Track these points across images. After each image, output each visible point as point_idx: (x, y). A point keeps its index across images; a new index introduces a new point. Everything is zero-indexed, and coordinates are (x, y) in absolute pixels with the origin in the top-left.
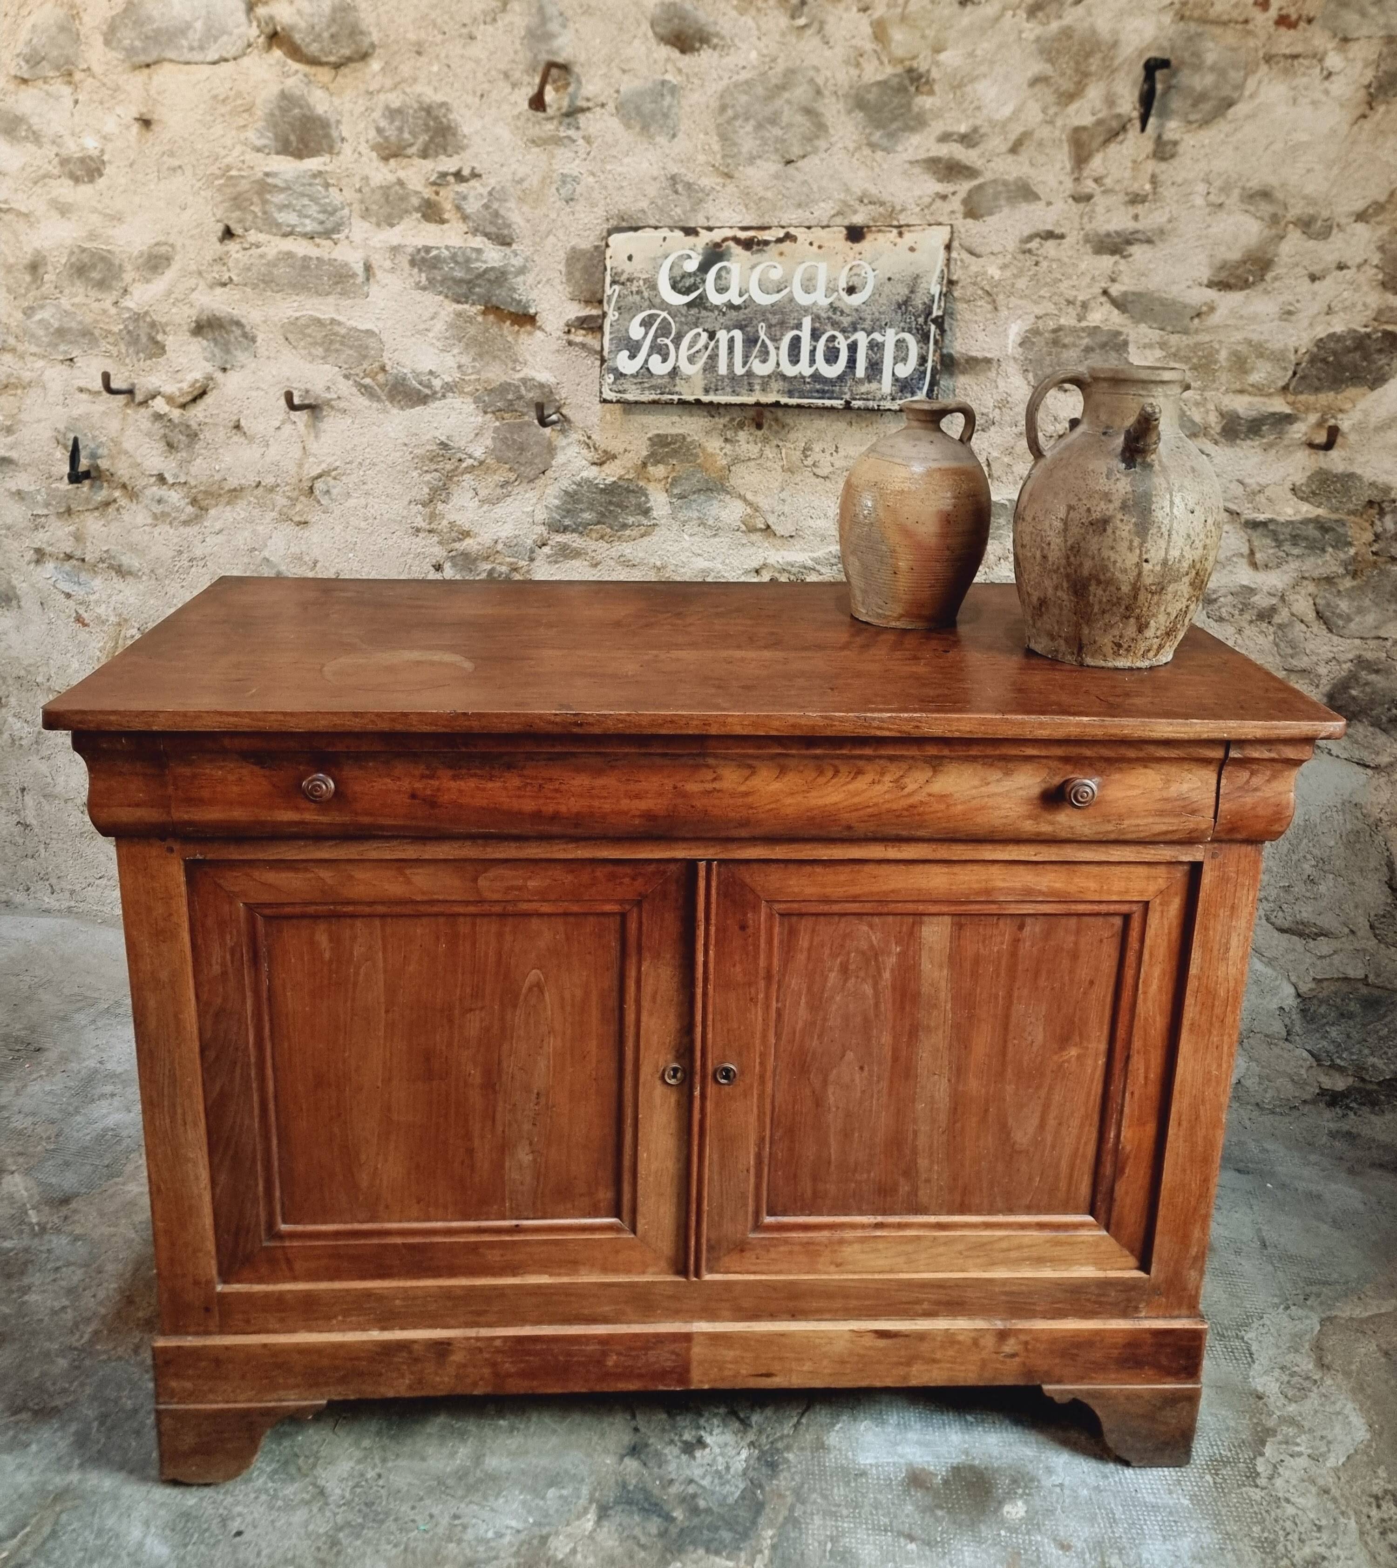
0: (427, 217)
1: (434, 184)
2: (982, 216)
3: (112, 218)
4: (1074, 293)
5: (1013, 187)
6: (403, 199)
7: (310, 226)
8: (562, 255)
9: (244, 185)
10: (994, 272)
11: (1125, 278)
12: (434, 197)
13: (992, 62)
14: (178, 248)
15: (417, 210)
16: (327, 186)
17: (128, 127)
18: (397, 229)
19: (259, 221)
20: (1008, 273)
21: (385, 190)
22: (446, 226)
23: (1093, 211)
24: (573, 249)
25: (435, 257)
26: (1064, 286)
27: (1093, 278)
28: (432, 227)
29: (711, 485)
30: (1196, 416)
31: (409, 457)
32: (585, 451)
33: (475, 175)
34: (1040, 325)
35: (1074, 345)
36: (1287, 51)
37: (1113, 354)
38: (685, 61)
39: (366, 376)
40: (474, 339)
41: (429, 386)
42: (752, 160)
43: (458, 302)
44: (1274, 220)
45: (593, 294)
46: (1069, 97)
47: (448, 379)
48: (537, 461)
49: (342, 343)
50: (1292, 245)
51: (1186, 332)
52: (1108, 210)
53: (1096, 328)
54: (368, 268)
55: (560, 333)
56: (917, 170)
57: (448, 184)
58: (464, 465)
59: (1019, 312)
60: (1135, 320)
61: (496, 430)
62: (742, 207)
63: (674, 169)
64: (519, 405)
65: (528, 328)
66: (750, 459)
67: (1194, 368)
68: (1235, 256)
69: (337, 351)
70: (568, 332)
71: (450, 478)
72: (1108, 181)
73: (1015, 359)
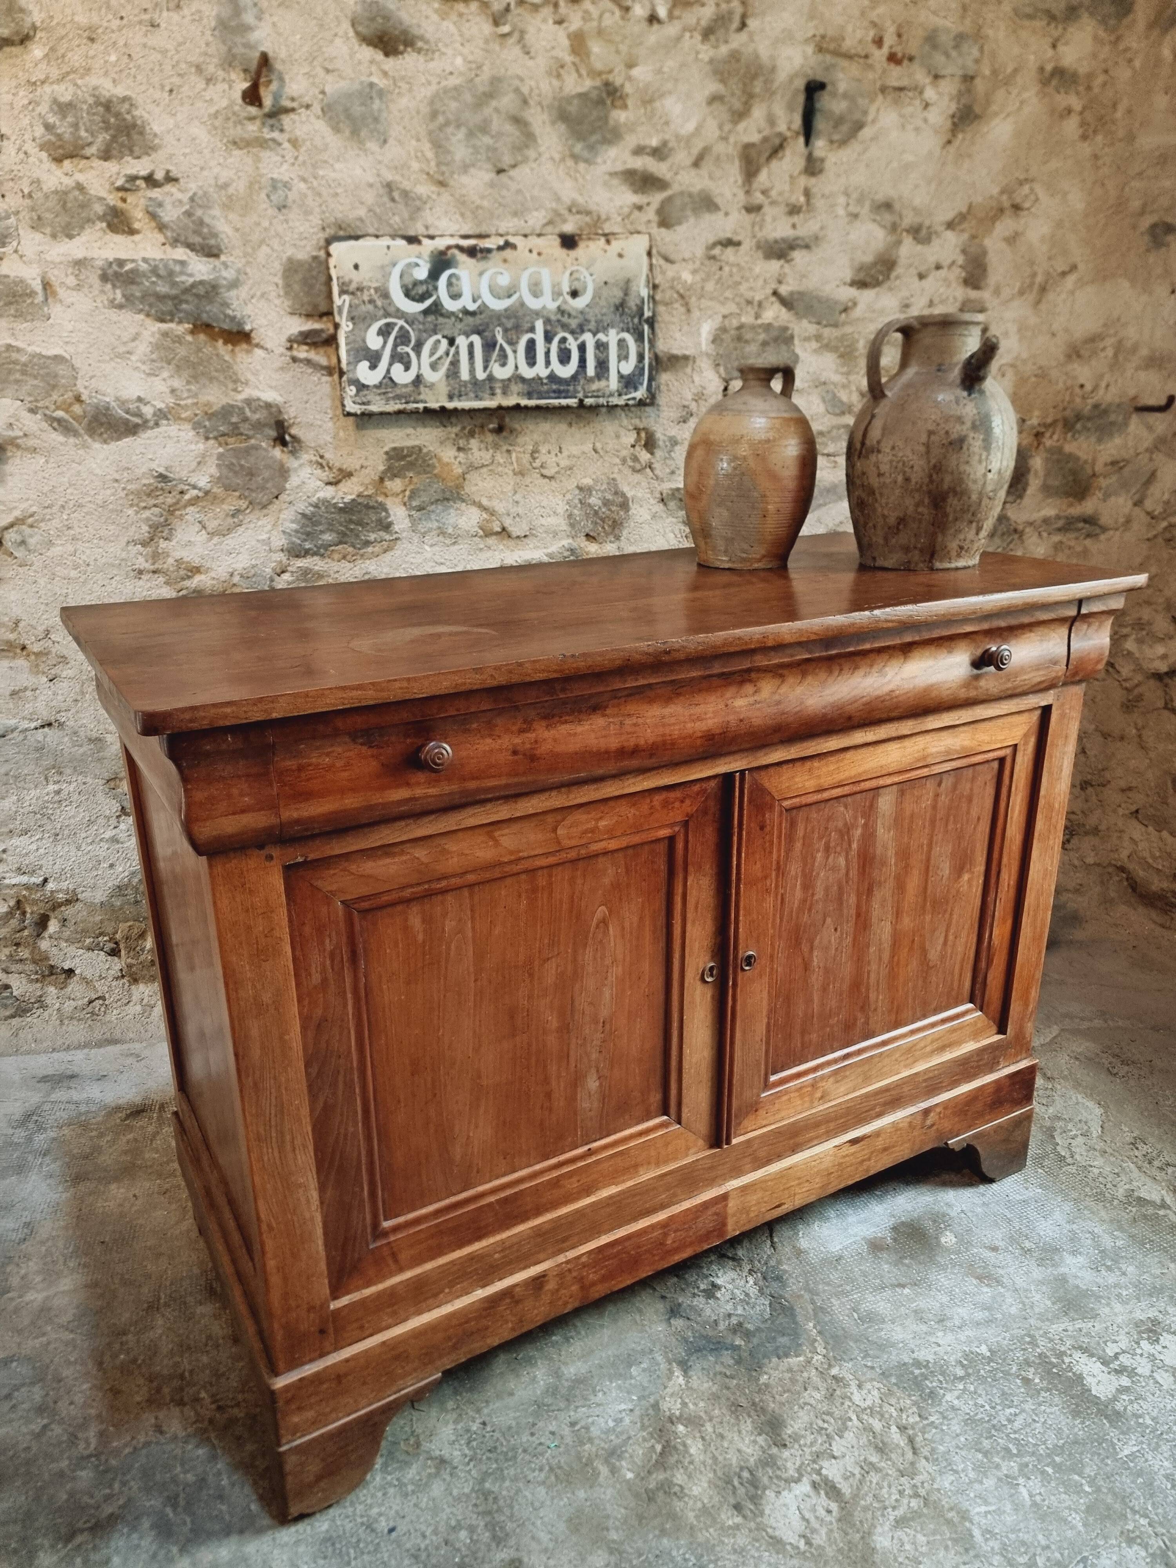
0: (113, 228)
1: (119, 189)
2: (672, 225)
4: (752, 294)
5: (697, 199)
6: (83, 206)
8: (278, 266)
10: (687, 277)
11: (790, 280)
12: (120, 204)
13: (676, 80)
15: (101, 218)
18: (77, 241)
20: (698, 278)
21: (62, 195)
22: (137, 238)
23: (763, 220)
24: (290, 259)
25: (132, 271)
26: (743, 288)
27: (765, 281)
28: (120, 239)
29: (448, 495)
30: (844, 396)
31: (123, 494)
32: (319, 472)
33: (170, 179)
34: (727, 322)
35: (754, 340)
36: (896, 84)
37: (784, 347)
38: (390, 64)
39: (58, 408)
40: (186, 359)
41: (139, 415)
42: (465, 168)
43: (162, 321)
44: (894, 228)
45: (315, 306)
46: (739, 115)
47: (162, 405)
48: (269, 485)
49: (24, 373)
50: (908, 249)
51: (836, 325)
52: (774, 219)
53: (769, 325)
54: (46, 285)
55: (282, 350)
56: (615, 182)
57: (138, 189)
58: (187, 497)
59: (709, 312)
60: (799, 316)
61: (220, 456)
62: (458, 216)
63: (389, 176)
64: (245, 428)
65: (244, 346)
66: (483, 466)
67: (842, 356)
68: (869, 258)
69: (17, 381)
70: (290, 348)
71: (171, 512)
72: (773, 193)
73: (708, 355)
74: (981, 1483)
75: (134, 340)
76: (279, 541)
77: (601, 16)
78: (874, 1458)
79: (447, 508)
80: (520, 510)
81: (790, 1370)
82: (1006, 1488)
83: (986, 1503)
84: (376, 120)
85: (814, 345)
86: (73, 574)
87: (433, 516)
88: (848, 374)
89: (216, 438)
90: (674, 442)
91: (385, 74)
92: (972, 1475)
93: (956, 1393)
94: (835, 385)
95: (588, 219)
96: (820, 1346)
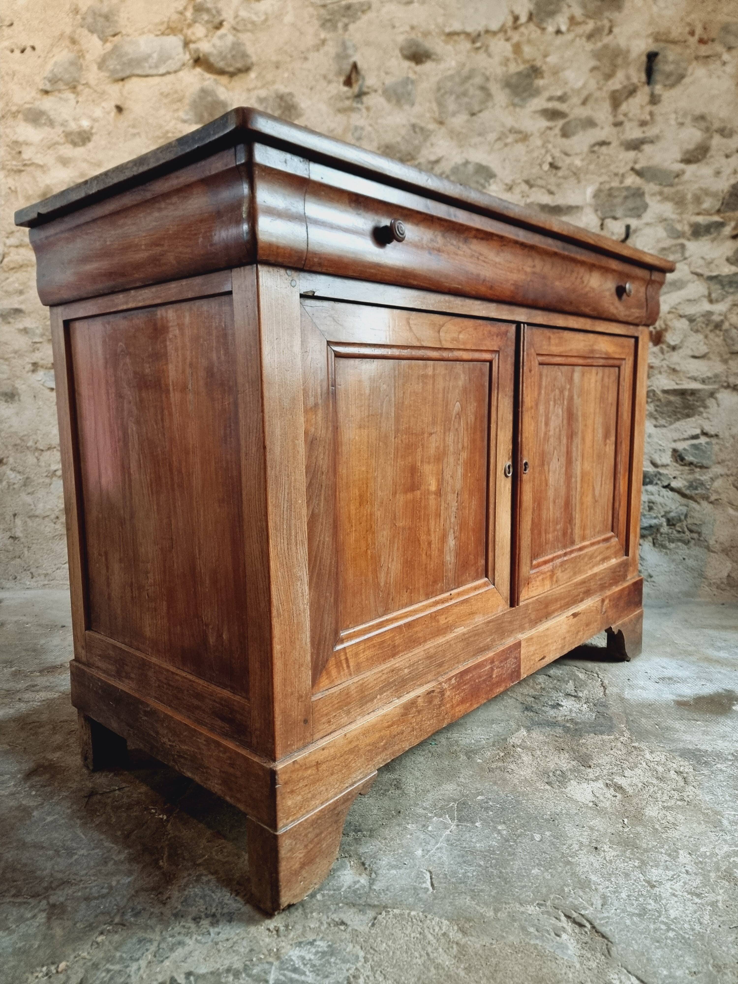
2: (570, 136)
4: (618, 170)
5: (584, 121)
10: (578, 162)
11: (641, 161)
13: (572, 61)
17: (108, 113)
20: (585, 163)
23: (624, 130)
26: (612, 167)
27: (626, 163)
30: (679, 227)
34: (602, 187)
35: (619, 196)
36: (704, 54)
37: (638, 199)
38: (418, 68)
42: (454, 114)
44: (707, 130)
46: (609, 76)
50: (716, 141)
51: (671, 185)
52: (631, 129)
53: (629, 187)
56: (537, 115)
59: (592, 181)
60: (648, 181)
62: (449, 138)
63: (414, 121)
67: (677, 203)
68: (691, 147)
72: (630, 115)
73: (591, 205)
77: (529, 34)
78: (654, 782)
81: (603, 740)
84: (409, 94)
85: (659, 198)
88: (681, 214)
91: (415, 73)
92: (728, 798)
93: (725, 765)
94: (673, 220)
95: (520, 136)
96: (627, 734)
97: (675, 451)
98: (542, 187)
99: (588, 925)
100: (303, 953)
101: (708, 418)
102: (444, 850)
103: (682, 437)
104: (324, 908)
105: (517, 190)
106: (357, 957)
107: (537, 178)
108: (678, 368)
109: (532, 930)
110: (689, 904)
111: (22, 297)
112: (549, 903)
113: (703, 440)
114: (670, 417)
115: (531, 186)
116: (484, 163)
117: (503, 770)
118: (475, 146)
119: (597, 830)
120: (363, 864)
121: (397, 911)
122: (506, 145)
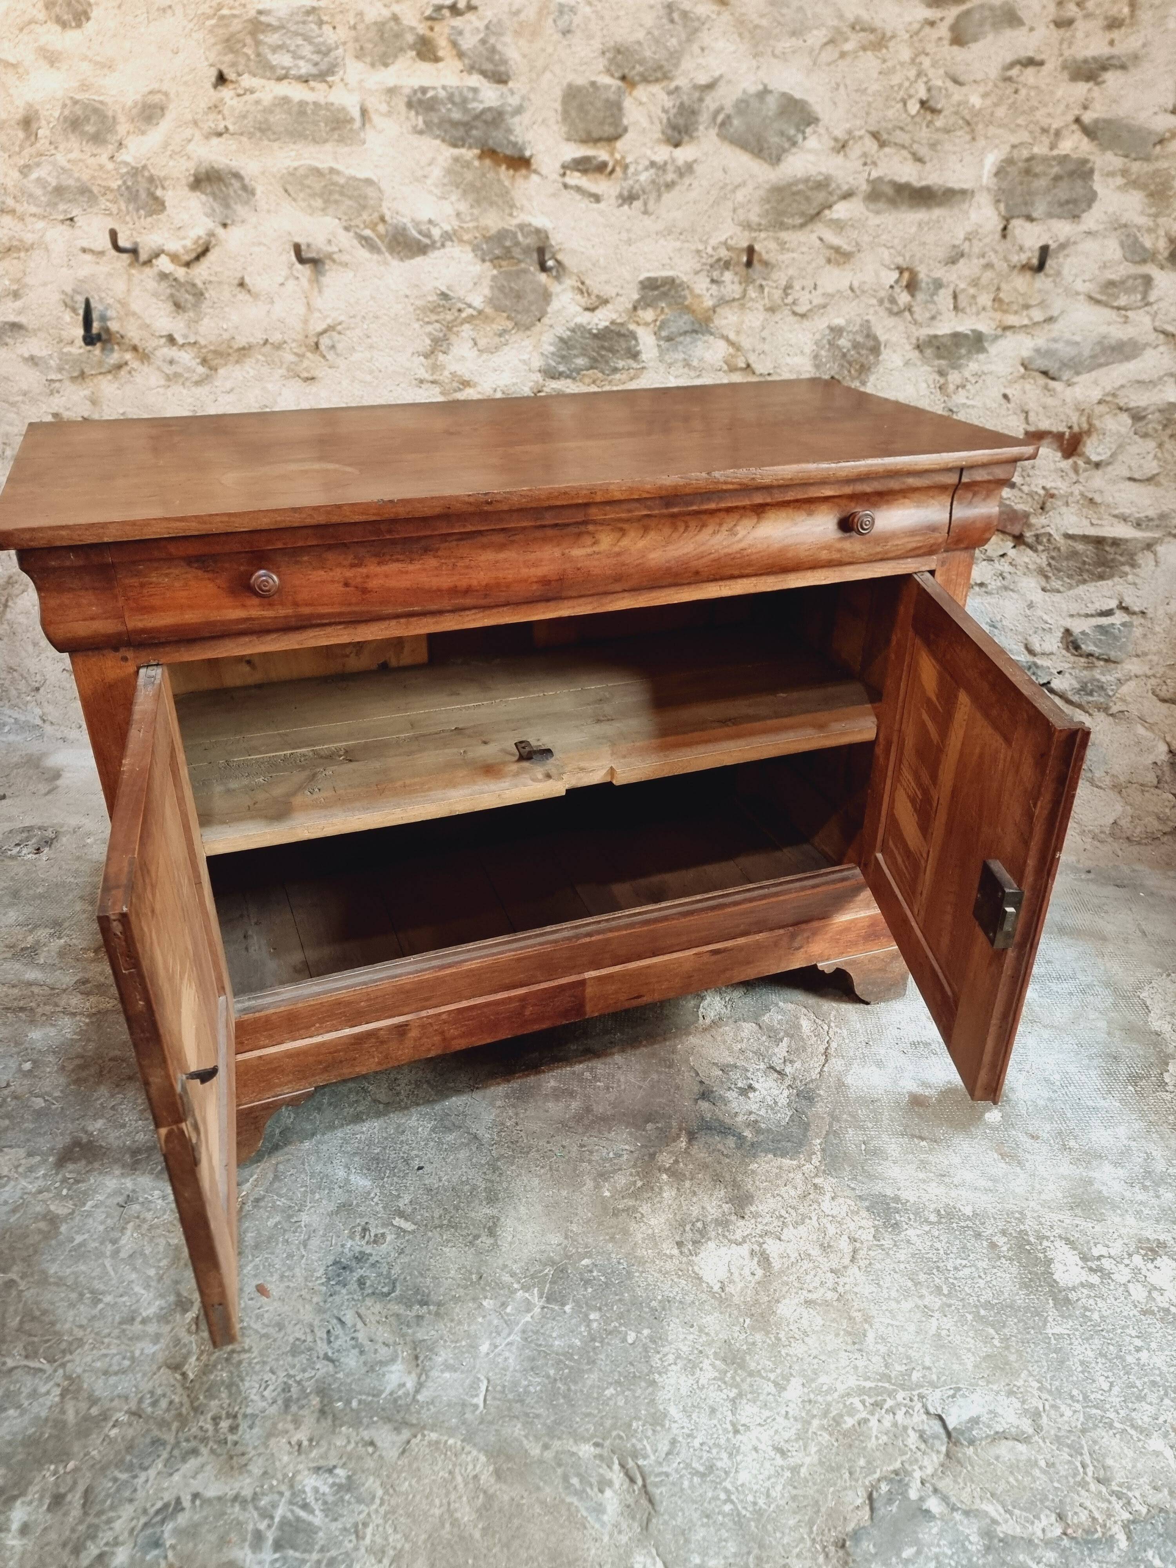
0: (422, 56)
1: (429, 18)
2: (967, 43)
3: (103, 66)
4: (1049, 121)
5: (998, 12)
6: (398, 36)
7: (305, 68)
8: (558, 93)
9: (236, 25)
10: (976, 100)
11: (1097, 105)
12: (428, 33)
14: (172, 96)
15: (412, 47)
16: (320, 23)
18: (392, 69)
19: (252, 64)
20: (988, 102)
21: (380, 26)
22: (441, 65)
23: (1074, 36)
24: (570, 86)
25: (432, 98)
26: (1039, 115)
27: (1067, 106)
28: (426, 67)
29: (696, 327)
30: (1147, 242)
31: (411, 309)
32: (579, 297)
33: (471, 8)
34: (1015, 154)
35: (1045, 174)
37: (1079, 183)
39: (366, 227)
40: (472, 185)
41: (428, 235)
43: (455, 146)
45: (589, 133)
47: (447, 227)
48: (533, 308)
49: (342, 194)
51: (1147, 159)
52: (1087, 35)
53: (1066, 156)
54: (364, 112)
55: (555, 176)
57: (443, 18)
58: (464, 315)
59: (997, 141)
60: (1104, 147)
61: (494, 278)
62: (736, 36)
64: (517, 252)
65: (524, 172)
66: (734, 300)
67: (1151, 195)
69: (336, 202)
70: (564, 174)
71: (450, 329)
73: (989, 190)
74: (898, 1302)
75: (430, 165)
76: (537, 362)
78: (815, 1252)
79: (694, 341)
80: (766, 347)
81: (780, 1168)
82: (919, 1315)
83: (894, 1317)
85: (1120, 181)
86: (369, 378)
87: (680, 348)
88: (1156, 216)
89: (491, 261)
90: (938, 285)
92: (894, 1294)
93: (919, 1232)
94: (1139, 228)
95: (872, 37)
96: (815, 1160)
97: (1068, 632)
98: (903, 147)
99: (640, 1482)
100: (319, 1484)
101: (1135, 584)
102: (514, 1349)
103: (1083, 612)
104: (356, 1423)
105: (855, 151)
106: (374, 1497)
107: (895, 128)
108: (1098, 498)
109: (575, 1481)
110: (767, 1464)
111: (19, 304)
112: (607, 1443)
113: (1119, 618)
114: (1070, 577)
115: (882, 144)
116: (798, 95)
117: (630, 1211)
118: (783, 57)
119: (707, 1334)
120: (417, 1358)
121: (434, 1436)
122: (843, 55)
